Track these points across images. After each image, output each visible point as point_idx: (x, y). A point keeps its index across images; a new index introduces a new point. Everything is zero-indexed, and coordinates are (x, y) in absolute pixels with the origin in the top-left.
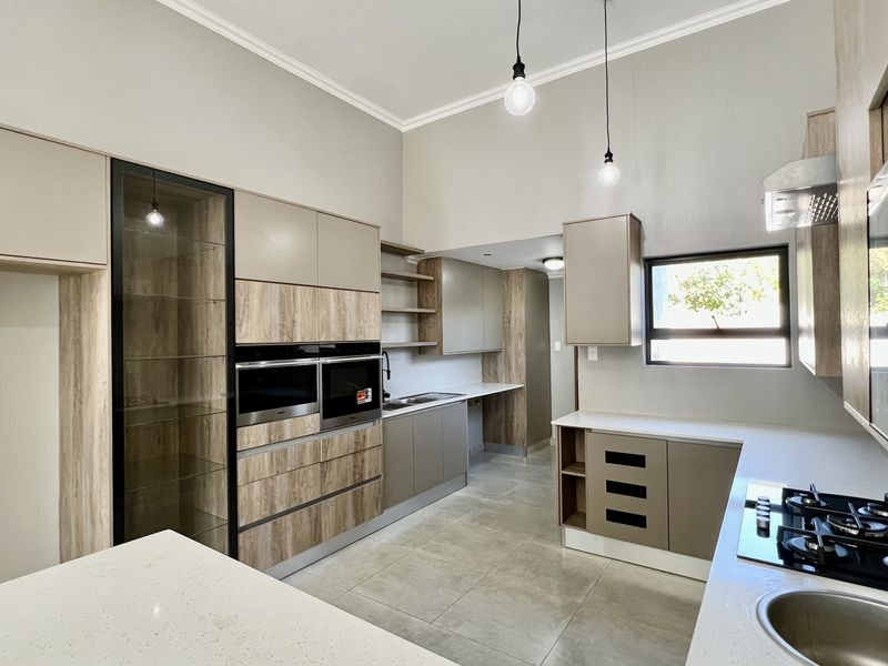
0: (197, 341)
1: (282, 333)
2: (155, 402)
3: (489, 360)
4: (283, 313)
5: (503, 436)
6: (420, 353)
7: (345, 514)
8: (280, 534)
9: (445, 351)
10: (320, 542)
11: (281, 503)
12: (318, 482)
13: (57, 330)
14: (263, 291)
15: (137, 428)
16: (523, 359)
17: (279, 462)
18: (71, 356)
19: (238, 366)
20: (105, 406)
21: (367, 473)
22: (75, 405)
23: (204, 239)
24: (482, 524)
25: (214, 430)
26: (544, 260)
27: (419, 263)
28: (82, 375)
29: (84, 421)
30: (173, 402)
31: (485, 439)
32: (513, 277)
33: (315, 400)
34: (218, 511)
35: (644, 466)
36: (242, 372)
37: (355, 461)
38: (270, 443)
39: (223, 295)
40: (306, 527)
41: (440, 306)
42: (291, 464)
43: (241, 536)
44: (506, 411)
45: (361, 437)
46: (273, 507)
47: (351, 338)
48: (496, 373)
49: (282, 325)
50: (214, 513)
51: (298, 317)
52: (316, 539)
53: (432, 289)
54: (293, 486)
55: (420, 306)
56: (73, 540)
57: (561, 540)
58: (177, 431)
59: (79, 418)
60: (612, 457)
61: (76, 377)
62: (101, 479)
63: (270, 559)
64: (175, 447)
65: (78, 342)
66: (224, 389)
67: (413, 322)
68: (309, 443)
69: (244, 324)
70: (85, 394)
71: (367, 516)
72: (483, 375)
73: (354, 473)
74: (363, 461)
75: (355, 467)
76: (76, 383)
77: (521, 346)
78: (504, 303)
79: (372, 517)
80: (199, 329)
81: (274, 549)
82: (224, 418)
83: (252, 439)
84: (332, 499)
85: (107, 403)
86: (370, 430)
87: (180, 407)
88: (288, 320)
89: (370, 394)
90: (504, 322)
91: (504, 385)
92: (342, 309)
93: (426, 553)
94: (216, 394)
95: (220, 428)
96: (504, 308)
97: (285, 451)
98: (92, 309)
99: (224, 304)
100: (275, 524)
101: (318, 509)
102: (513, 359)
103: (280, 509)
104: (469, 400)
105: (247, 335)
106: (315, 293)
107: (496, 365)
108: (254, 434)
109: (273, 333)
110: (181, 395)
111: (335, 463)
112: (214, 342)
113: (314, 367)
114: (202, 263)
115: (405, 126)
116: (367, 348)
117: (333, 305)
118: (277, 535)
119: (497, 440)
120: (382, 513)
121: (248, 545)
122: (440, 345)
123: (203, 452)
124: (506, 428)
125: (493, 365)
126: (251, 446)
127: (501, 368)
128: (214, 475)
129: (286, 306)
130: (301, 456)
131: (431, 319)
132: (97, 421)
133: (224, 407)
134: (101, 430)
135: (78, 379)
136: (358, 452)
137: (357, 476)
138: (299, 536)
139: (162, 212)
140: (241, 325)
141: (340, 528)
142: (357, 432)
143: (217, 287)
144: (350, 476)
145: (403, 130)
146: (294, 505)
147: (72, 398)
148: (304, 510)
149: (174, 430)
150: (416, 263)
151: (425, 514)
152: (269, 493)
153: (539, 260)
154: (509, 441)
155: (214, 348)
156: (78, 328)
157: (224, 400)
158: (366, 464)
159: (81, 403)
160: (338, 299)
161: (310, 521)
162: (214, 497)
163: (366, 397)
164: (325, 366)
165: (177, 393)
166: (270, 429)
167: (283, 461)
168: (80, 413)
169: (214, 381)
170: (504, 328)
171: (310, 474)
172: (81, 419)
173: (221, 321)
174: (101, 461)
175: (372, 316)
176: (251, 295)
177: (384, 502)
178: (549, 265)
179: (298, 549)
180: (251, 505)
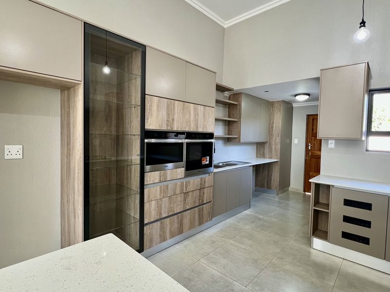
0: (126, 128)
1: (167, 125)
2: (105, 158)
3: (260, 146)
4: (168, 114)
5: (266, 184)
6: (228, 141)
7: (194, 219)
8: (164, 228)
9: (242, 141)
10: (182, 233)
11: (165, 212)
12: (182, 203)
13: (60, 118)
14: (159, 102)
15: (97, 170)
16: (279, 147)
17: (164, 191)
18: (65, 131)
19: (146, 141)
20: (80, 157)
21: (205, 200)
22: (67, 156)
23: (130, 72)
24: (263, 230)
25: (133, 173)
26: (296, 95)
27: (230, 96)
28: (70, 141)
29: (71, 165)
30: (113, 159)
31: (256, 185)
32: (276, 105)
33: (182, 161)
34: (134, 214)
35: (371, 210)
36: (148, 144)
37: (200, 193)
38: (160, 182)
39: (139, 103)
40: (176, 225)
41: (240, 118)
42: (170, 193)
43: (145, 228)
44: (268, 172)
45: (203, 181)
46: (161, 214)
47: (200, 130)
48: (264, 153)
49: (168, 121)
50: (132, 215)
51: (176, 117)
52: (181, 231)
53: (237, 109)
54: (171, 204)
55: (229, 117)
56: (66, 224)
57: (310, 243)
58: (115, 172)
59: (69, 163)
60: (348, 203)
61: (67, 142)
62: (78, 195)
63: (158, 240)
64: (114, 181)
65: (69, 124)
66: (139, 152)
67: (225, 125)
68: (179, 183)
69: (149, 119)
70: (71, 151)
71: (204, 221)
72: (257, 154)
73: (199, 199)
74: (204, 193)
75: (200, 196)
76: (68, 145)
77: (278, 140)
78: (270, 117)
79: (207, 221)
80: (127, 121)
81: (160, 235)
82: (138, 167)
83: (152, 179)
84: (189, 212)
85: (81, 156)
86: (208, 178)
87: (117, 161)
88: (171, 118)
89: (208, 159)
90: (269, 128)
91: (268, 159)
92: (196, 115)
93: (234, 243)
94: (135, 155)
95: (136, 172)
96: (270, 121)
97: (167, 186)
98: (75, 106)
99: (139, 108)
100: (161, 222)
101: (182, 217)
102: (273, 147)
103: (164, 215)
104: (253, 166)
105: (151, 125)
106: (184, 105)
107: (264, 149)
108: (152, 177)
109: (163, 124)
110: (117, 155)
111: (190, 193)
112: (134, 128)
113: (182, 144)
114: (129, 87)
115: (227, 24)
116: (208, 136)
117: (192, 112)
118: (162, 228)
119: (262, 186)
120: (211, 220)
121: (148, 232)
122: (239, 138)
123: (127, 184)
124: (268, 180)
125: (262, 150)
126: (151, 182)
127: (267, 151)
128: (133, 196)
129: (170, 111)
130: (175, 189)
131: (235, 124)
132: (76, 165)
133: (139, 162)
134: (79, 170)
135: (69, 143)
136: (201, 189)
137: (201, 201)
138: (173, 229)
139: (110, 67)
140: (148, 119)
141: (192, 226)
142: (201, 178)
143: (136, 99)
144: (197, 200)
145: (225, 26)
146: (171, 214)
147: (66, 153)
148: (175, 216)
149: (114, 172)
150: (228, 96)
151: (230, 221)
152: (159, 207)
153: (292, 96)
154: (269, 187)
155: (134, 131)
156: (69, 116)
157: (139, 158)
158: (205, 195)
159: (70, 155)
160: (195, 109)
161: (178, 222)
162: (133, 207)
163: (206, 161)
164: (187, 144)
165: (115, 154)
166: (160, 174)
167: (166, 191)
168: (69, 160)
169: (134, 149)
170: (269, 131)
171: (179, 199)
172: (70, 163)
173: (138, 117)
174: (78, 185)
175: (210, 119)
176: (153, 104)
177: (212, 215)
178: (299, 98)
179: (172, 236)
180: (150, 212)
